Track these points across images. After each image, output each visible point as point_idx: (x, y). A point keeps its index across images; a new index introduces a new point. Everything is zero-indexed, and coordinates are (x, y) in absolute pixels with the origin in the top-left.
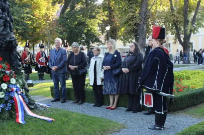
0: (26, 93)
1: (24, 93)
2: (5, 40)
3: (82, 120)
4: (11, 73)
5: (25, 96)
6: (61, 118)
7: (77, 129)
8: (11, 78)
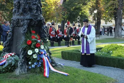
0: (50, 56)
1: (49, 55)
2: (37, 20)
3: (87, 75)
4: (41, 41)
5: (49, 58)
6: (73, 73)
7: (85, 81)
8: (41, 45)
